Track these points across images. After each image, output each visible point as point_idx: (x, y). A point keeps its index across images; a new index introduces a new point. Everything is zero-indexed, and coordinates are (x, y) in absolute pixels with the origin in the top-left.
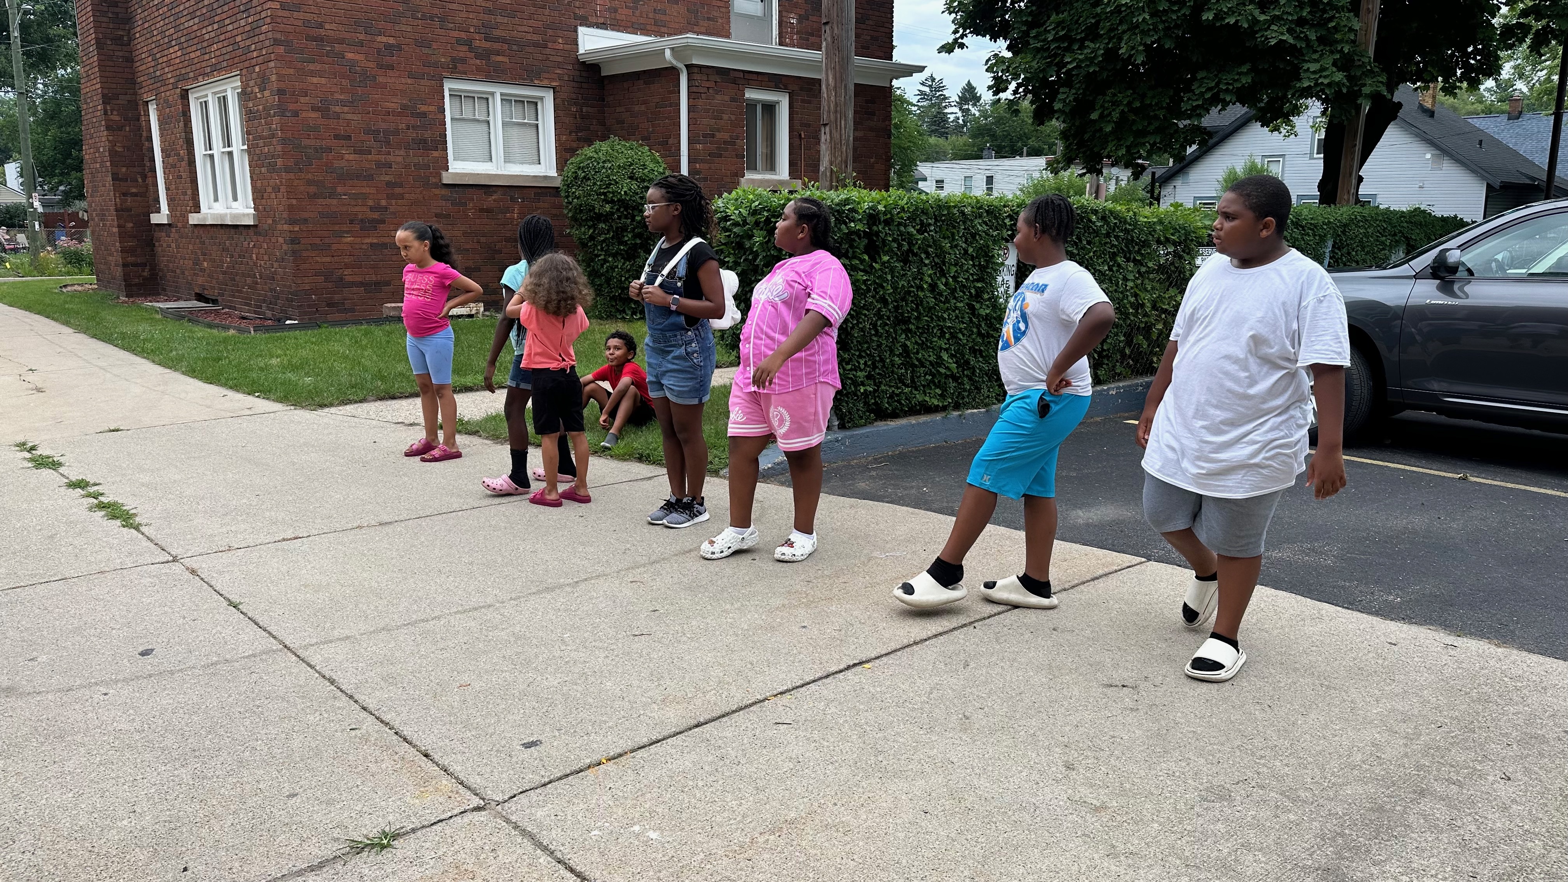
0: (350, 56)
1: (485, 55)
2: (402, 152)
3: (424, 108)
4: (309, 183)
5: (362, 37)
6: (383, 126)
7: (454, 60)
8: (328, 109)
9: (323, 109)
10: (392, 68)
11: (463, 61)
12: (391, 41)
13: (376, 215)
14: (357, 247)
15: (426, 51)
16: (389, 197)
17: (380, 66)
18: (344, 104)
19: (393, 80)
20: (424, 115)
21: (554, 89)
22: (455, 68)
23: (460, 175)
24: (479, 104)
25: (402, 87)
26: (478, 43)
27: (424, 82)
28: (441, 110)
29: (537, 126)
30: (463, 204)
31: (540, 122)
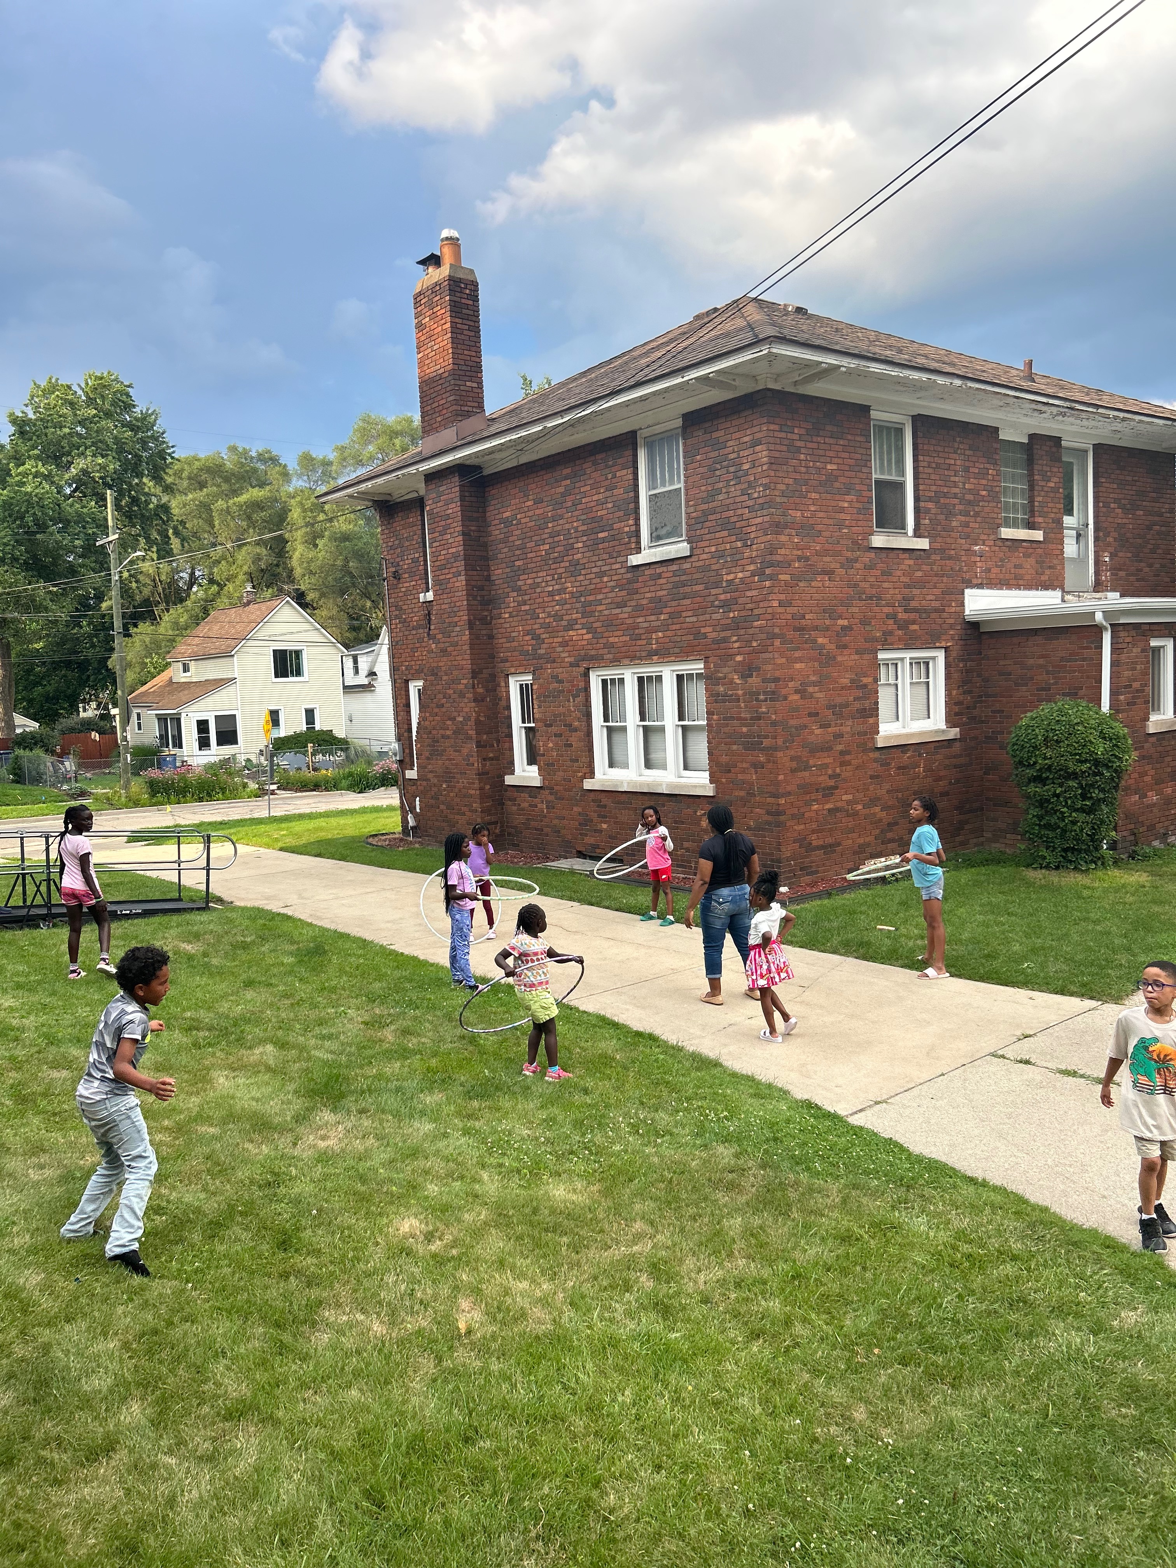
0: (820, 640)
1: (903, 625)
2: (850, 723)
3: (865, 680)
4: (792, 759)
5: (828, 622)
6: (839, 700)
7: (884, 633)
8: (805, 691)
9: (801, 691)
10: (845, 647)
11: (891, 633)
12: (845, 622)
13: (832, 783)
14: (821, 813)
15: (868, 628)
16: (843, 764)
17: (838, 647)
18: (814, 684)
19: (846, 658)
20: (865, 686)
21: (946, 649)
22: (886, 640)
23: (887, 738)
24: (891, 669)
25: (851, 663)
26: (900, 616)
27: (866, 656)
28: (876, 680)
29: (928, 683)
30: (889, 764)
31: (931, 680)
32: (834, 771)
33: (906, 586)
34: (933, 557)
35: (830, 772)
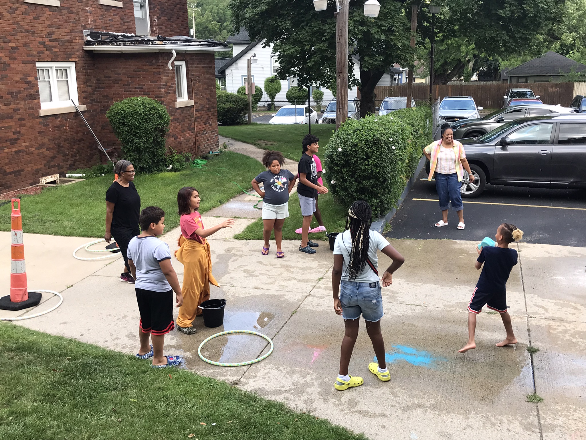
1: (49, 49)
2: (23, 102)
3: (30, 79)
5: (2, 44)
6: (15, 90)
7: (38, 53)
10: (15, 59)
11: (42, 53)
12: (14, 45)
13: (15, 136)
14: (10, 153)
15: (28, 49)
16: (21, 126)
17: (11, 59)
19: (16, 66)
20: (30, 82)
21: (75, 62)
22: (40, 56)
23: (45, 111)
24: (46, 73)
25: (21, 69)
26: (47, 43)
27: (29, 65)
28: (36, 79)
29: (67, 81)
30: (48, 125)
31: (69, 79)
32: (16, 130)
33: (50, 27)
34: (63, 11)
35: (13, 130)
